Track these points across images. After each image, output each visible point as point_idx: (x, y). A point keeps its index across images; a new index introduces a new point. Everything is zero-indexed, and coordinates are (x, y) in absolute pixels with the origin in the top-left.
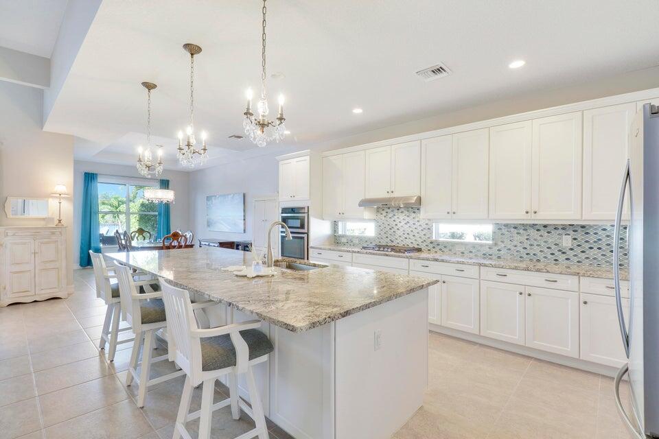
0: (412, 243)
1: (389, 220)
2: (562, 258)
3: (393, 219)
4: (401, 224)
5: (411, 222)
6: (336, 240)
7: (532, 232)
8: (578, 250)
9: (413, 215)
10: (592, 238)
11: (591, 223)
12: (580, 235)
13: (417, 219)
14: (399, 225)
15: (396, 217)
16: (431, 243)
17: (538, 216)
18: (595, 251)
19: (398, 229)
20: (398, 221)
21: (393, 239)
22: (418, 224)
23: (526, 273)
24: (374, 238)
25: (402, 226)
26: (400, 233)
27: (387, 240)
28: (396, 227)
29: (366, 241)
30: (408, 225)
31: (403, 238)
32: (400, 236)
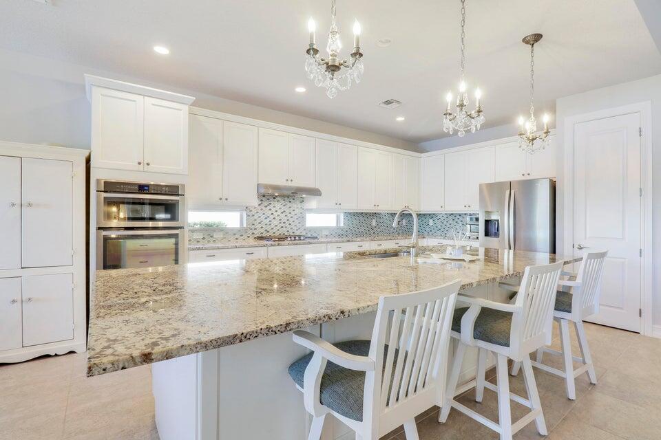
0: (288, 231)
3: (268, 208)
4: (278, 213)
5: (288, 211)
8: (378, 227)
9: (289, 204)
12: (378, 220)
13: (292, 209)
14: (276, 214)
15: (272, 206)
16: (305, 230)
18: (383, 227)
19: (274, 218)
20: (274, 209)
21: (268, 228)
22: (293, 213)
24: (246, 230)
25: (278, 215)
26: (276, 222)
27: (262, 230)
28: (272, 217)
29: (235, 234)
30: (284, 214)
31: (279, 227)
32: (276, 226)
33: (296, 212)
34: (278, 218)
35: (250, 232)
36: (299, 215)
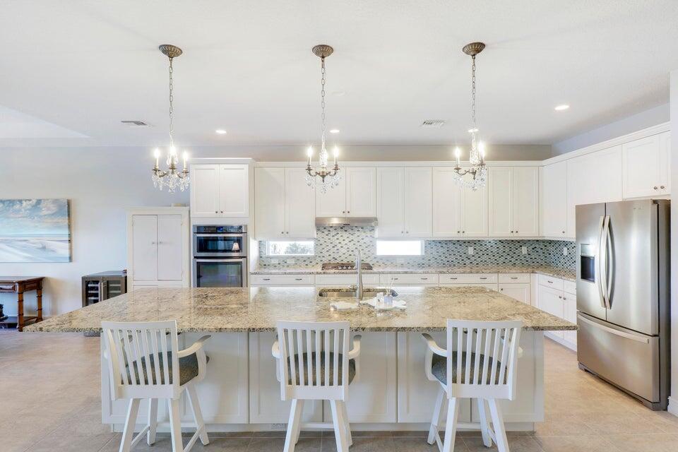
1: (332, 238)
2: (468, 262)
3: (336, 237)
4: (345, 242)
5: (356, 240)
6: (263, 263)
7: (451, 245)
8: (477, 256)
9: (358, 233)
10: (483, 249)
11: (483, 239)
12: (477, 248)
13: (361, 238)
14: (343, 243)
15: (339, 235)
16: (375, 258)
17: (466, 234)
18: (485, 256)
19: (342, 247)
20: (341, 239)
21: (336, 256)
22: (362, 242)
23: (471, 274)
24: (315, 257)
25: (346, 244)
26: (343, 250)
27: (330, 258)
28: (339, 245)
29: (305, 261)
30: (352, 242)
31: (347, 255)
32: (344, 254)
33: (364, 241)
34: (345, 247)
35: (319, 259)
36: (368, 243)
